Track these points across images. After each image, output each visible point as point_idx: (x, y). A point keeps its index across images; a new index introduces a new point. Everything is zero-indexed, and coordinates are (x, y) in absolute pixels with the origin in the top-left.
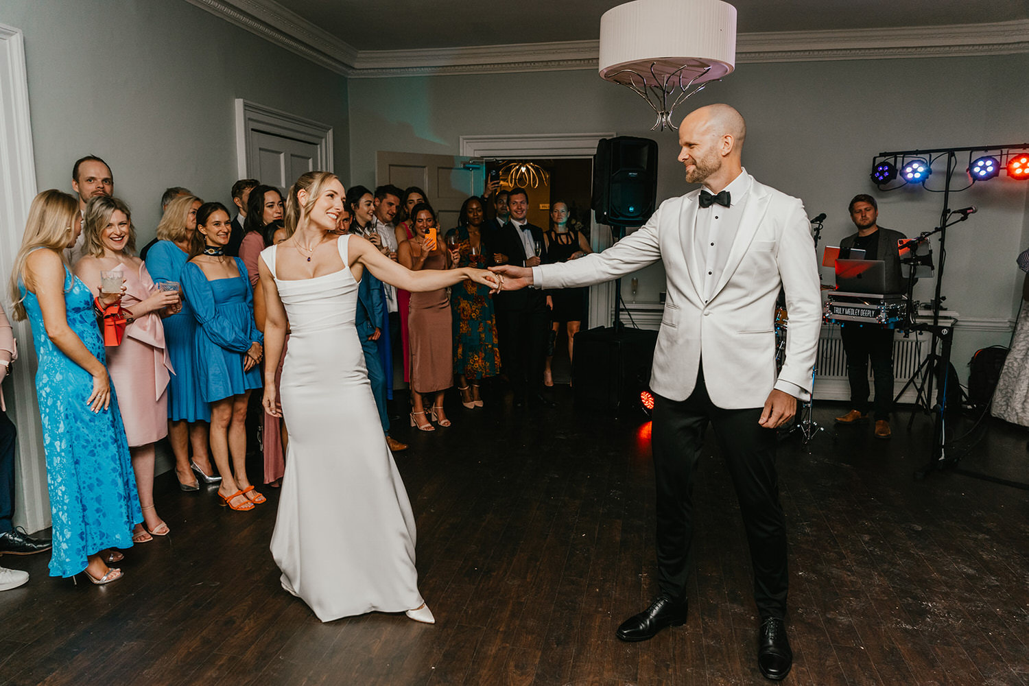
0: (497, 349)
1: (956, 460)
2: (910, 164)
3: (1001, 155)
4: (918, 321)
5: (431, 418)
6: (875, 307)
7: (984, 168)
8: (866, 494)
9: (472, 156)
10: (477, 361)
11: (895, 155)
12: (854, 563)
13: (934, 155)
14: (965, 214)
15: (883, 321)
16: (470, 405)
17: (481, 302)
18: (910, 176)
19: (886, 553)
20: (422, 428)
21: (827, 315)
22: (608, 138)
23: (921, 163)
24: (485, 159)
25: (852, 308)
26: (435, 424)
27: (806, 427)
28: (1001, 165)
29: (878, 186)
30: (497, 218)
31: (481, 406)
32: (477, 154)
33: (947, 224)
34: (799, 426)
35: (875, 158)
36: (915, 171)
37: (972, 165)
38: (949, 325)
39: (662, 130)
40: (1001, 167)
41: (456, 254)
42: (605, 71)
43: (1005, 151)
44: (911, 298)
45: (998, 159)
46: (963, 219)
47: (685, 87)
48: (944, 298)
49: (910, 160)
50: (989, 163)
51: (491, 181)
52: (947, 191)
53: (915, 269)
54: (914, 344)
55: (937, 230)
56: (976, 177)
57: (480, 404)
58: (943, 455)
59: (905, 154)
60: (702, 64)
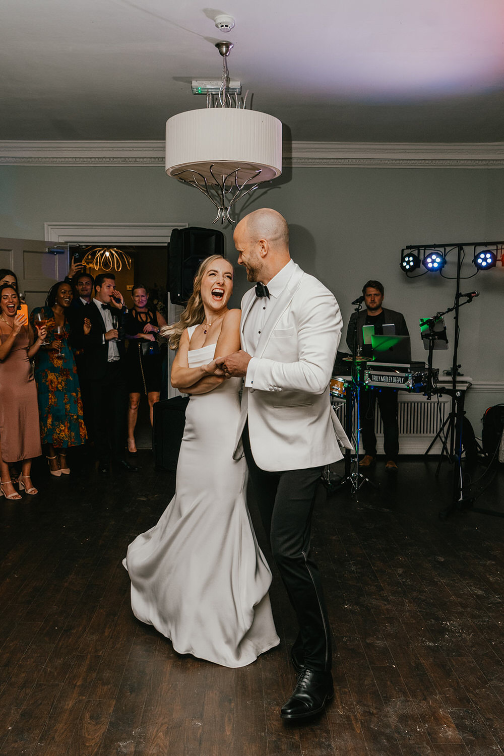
0: (82, 421)
1: (471, 500)
2: (430, 255)
3: (497, 250)
4: (439, 385)
5: (19, 489)
6: (404, 375)
7: (485, 259)
8: (402, 533)
9: (57, 241)
10: (64, 431)
11: (418, 248)
12: (390, 594)
13: (448, 249)
14: (470, 297)
15: (411, 386)
16: (57, 473)
17: (67, 375)
18: (430, 265)
19: (415, 583)
20: (9, 497)
21: (367, 382)
22: (180, 228)
23: (438, 255)
24: (69, 244)
25: (386, 376)
26: (23, 493)
27: (354, 478)
28: (497, 257)
29: (406, 274)
30: (80, 298)
31: (68, 473)
32: (62, 240)
33: (459, 304)
34: (348, 478)
35: (403, 250)
36: (434, 261)
37: (477, 257)
38: (465, 388)
39: (222, 223)
40: (498, 259)
41: (44, 330)
42: (171, 170)
43: (499, 246)
44: (431, 367)
45: (495, 252)
46: (469, 301)
47: (240, 186)
48: (460, 366)
49: (430, 252)
50: (488, 256)
51: (74, 263)
52: (458, 278)
53: (433, 343)
54: (436, 404)
55: (450, 310)
56: (479, 267)
57: (67, 471)
58: (462, 496)
59: (426, 247)
60: (253, 167)
